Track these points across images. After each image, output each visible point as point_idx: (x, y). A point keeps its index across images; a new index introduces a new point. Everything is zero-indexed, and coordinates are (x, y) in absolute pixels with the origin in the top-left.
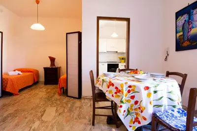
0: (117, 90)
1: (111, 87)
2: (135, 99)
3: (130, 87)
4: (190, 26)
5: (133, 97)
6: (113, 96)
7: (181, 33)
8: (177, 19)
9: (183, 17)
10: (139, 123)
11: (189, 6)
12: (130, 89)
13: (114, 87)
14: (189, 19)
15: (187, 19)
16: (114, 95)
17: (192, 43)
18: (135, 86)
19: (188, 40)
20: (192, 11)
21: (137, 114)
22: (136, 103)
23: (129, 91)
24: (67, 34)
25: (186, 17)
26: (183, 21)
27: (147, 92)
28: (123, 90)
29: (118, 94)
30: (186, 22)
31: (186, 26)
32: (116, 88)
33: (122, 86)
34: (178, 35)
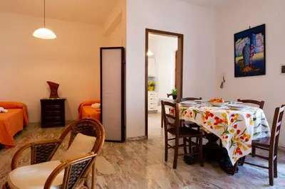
0: (217, 121)
1: (210, 118)
2: (238, 128)
3: (233, 115)
4: (252, 51)
5: (235, 126)
6: (211, 127)
7: (242, 58)
8: (235, 41)
9: (243, 40)
10: (241, 153)
11: (250, 29)
12: (233, 118)
13: (214, 117)
14: (251, 43)
15: (249, 43)
16: (213, 126)
17: (254, 69)
18: (237, 114)
19: (250, 65)
20: (254, 35)
21: (238, 144)
22: (238, 132)
23: (232, 121)
24: (101, 49)
25: (247, 40)
26: (244, 45)
27: (249, 119)
28: (226, 119)
29: (219, 125)
30: (247, 47)
31: (248, 50)
32: (217, 118)
33: (224, 115)
34: (238, 59)
